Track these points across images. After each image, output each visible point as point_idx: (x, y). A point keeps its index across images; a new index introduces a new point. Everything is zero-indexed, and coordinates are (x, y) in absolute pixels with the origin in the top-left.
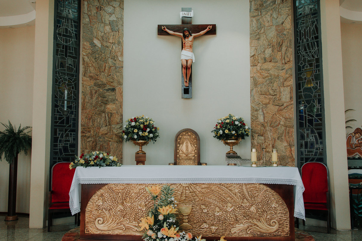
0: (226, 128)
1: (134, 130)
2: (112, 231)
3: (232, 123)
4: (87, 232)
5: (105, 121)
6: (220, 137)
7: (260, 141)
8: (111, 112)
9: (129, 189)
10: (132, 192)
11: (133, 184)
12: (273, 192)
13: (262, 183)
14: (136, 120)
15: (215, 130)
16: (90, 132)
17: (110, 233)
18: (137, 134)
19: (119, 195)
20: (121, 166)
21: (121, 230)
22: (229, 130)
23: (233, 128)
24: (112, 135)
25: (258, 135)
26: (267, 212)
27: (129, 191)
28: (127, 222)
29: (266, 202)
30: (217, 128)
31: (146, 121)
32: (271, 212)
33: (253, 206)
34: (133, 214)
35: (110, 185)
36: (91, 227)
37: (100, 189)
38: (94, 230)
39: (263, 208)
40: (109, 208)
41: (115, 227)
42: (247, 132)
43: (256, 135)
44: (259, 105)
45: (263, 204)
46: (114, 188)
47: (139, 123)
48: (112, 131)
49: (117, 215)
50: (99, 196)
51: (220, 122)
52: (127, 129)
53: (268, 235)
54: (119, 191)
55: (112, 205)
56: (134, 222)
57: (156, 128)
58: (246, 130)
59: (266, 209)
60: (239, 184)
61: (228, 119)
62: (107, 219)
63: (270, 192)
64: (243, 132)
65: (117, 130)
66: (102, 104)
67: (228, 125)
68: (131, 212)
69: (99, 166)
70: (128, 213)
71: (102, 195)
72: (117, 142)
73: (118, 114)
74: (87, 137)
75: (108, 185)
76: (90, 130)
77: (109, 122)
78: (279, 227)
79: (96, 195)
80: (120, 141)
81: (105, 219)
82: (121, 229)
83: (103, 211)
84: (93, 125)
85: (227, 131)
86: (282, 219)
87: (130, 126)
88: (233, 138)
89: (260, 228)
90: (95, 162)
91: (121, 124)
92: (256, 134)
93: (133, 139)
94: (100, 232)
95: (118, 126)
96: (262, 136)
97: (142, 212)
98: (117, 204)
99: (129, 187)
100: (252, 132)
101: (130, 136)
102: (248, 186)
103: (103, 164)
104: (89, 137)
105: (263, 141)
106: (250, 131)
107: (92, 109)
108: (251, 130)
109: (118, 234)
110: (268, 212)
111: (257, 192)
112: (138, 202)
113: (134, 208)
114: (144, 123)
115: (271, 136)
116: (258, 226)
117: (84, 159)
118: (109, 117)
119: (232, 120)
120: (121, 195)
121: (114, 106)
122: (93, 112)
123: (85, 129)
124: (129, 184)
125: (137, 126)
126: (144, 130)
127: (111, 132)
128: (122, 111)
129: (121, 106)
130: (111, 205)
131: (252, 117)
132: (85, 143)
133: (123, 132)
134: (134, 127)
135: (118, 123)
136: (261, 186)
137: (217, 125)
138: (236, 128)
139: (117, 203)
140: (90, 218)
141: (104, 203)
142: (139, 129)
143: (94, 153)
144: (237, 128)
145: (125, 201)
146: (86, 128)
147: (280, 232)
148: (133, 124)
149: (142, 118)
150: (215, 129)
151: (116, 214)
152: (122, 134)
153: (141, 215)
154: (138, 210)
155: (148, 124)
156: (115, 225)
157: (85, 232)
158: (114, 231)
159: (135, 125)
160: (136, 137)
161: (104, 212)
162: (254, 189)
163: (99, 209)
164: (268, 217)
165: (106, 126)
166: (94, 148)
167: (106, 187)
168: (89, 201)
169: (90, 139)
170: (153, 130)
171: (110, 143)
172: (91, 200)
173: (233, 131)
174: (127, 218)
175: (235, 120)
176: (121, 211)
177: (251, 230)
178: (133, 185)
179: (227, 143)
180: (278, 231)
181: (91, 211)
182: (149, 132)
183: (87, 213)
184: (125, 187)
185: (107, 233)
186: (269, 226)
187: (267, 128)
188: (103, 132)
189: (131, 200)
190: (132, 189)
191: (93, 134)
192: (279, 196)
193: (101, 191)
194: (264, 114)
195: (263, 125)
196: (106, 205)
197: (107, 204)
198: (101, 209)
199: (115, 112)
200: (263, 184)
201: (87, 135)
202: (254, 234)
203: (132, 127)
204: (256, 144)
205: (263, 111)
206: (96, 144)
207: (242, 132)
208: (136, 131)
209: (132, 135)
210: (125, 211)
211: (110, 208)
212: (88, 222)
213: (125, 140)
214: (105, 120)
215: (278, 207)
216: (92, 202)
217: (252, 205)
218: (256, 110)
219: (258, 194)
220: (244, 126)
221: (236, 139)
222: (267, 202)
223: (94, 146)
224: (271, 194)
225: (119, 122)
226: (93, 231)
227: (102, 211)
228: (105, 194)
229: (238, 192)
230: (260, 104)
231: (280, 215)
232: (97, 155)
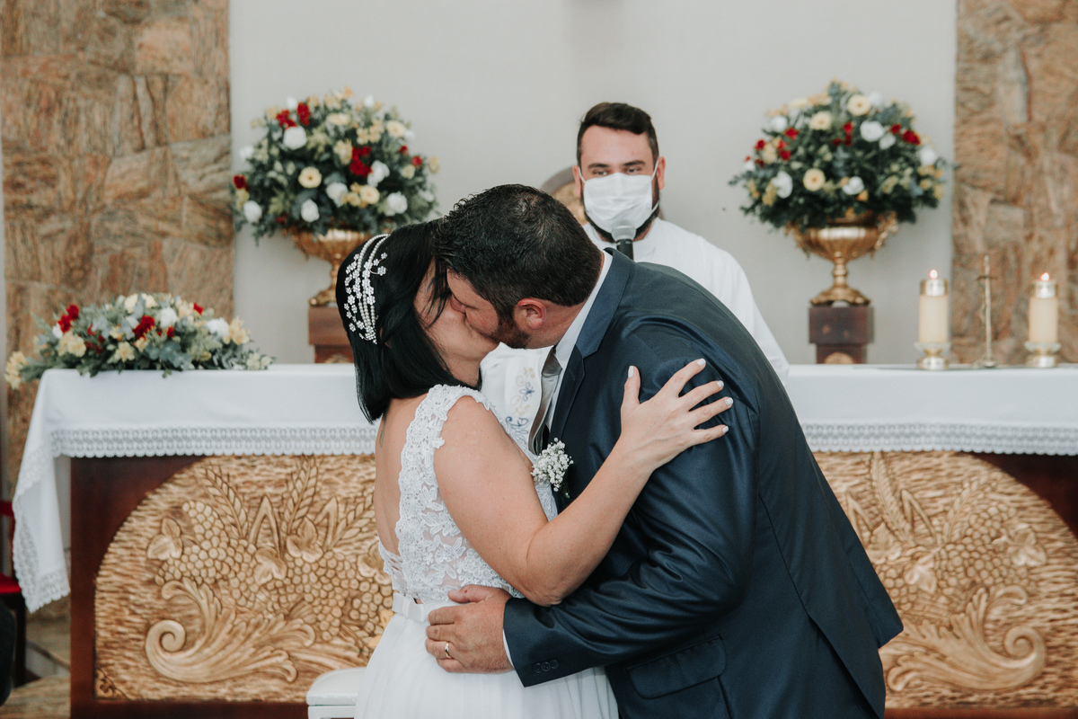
0: (809, 160)
1: (298, 172)
2: (229, 684)
3: (847, 136)
4: (106, 691)
5: (136, 122)
6: (778, 213)
7: (1002, 234)
8: (166, 69)
9: (312, 482)
10: (325, 494)
11: (333, 455)
12: (1024, 494)
13: (967, 449)
14: (306, 117)
15: (749, 175)
16: (50, 181)
17: (223, 692)
18: (320, 195)
19: (262, 512)
20: (266, 368)
21: (276, 681)
22: (830, 173)
23: (848, 162)
24: (173, 199)
25: (990, 196)
26: (988, 590)
27: (310, 492)
28: (302, 642)
29: (987, 539)
30: (761, 164)
31: (368, 124)
32: (1010, 589)
33: (921, 561)
34: (332, 602)
35: (214, 461)
36: (127, 667)
37: (166, 480)
38: (142, 680)
39: (971, 572)
40: (212, 573)
41: (245, 664)
42: (926, 184)
43: (984, 199)
44: (1004, 26)
45: (970, 552)
46: (234, 477)
47: (326, 132)
48: (176, 176)
49: (257, 606)
50: (159, 517)
51: (780, 125)
52: (261, 168)
53: (994, 702)
54: (260, 492)
55: (229, 560)
56: (338, 641)
57: (418, 162)
58: (923, 171)
59: (984, 574)
60: (852, 454)
61: (826, 108)
62: (203, 626)
63: (1009, 494)
64: (906, 181)
65: (200, 172)
66: (113, 21)
67: (824, 149)
68: (323, 594)
69: (158, 366)
70: (308, 598)
71: (176, 512)
72: (203, 240)
73: (206, 82)
74: (37, 211)
75: (207, 461)
76: (53, 171)
77: (156, 126)
78: (1049, 664)
79: (142, 511)
80: (220, 236)
81: (196, 626)
82: (273, 676)
83: (185, 590)
84: (70, 143)
85: (814, 180)
86: (1061, 623)
87: (275, 151)
88: (850, 215)
89: (953, 666)
90: (137, 349)
91: (223, 140)
92: (979, 193)
93: (297, 226)
94: (172, 688)
95: (208, 151)
96: (1013, 201)
97: (379, 590)
98: (253, 556)
99: (314, 472)
100: (961, 180)
101: (276, 205)
102: (897, 466)
103: (178, 359)
104: (47, 213)
105: (1020, 235)
106: (946, 174)
107: (56, 51)
108: (957, 168)
109: (263, 697)
110: (992, 589)
111: (940, 493)
112: (357, 544)
113: (336, 575)
114: (351, 134)
115: (1062, 203)
116: (942, 658)
117: (80, 335)
118: (153, 99)
119: (848, 113)
120: (272, 512)
121: (180, 35)
122: (63, 71)
123: (27, 168)
124: (312, 456)
125: (314, 150)
126: (355, 174)
127: (171, 182)
128: (227, 60)
129: (220, 36)
130: (222, 561)
131: (964, 96)
132: (30, 243)
133: (239, 182)
134: (303, 157)
135: (204, 134)
136: (965, 462)
137: (761, 145)
138: (869, 161)
139: (252, 548)
140: (120, 622)
141: (187, 550)
142: (328, 166)
143: (130, 302)
144: (872, 162)
145: (294, 537)
146: (29, 164)
147: (1051, 688)
148: (295, 138)
149: (345, 106)
150: (751, 166)
151: (250, 604)
152: (233, 192)
153: (373, 607)
154: (360, 582)
155: (375, 138)
156: (246, 656)
157: (93, 691)
158: (240, 686)
159: (304, 148)
160: (310, 212)
161: (187, 594)
162: (930, 480)
163: (163, 577)
164: (996, 613)
165: (142, 148)
166: (78, 274)
167: (198, 470)
168: (112, 540)
169: (52, 225)
170: (408, 172)
171: (166, 243)
172: (121, 535)
173: (851, 175)
174: (305, 623)
175: (863, 118)
176: (276, 588)
177: (908, 677)
178: (332, 460)
179: (813, 246)
180: (1040, 683)
181: (123, 591)
182: (387, 187)
183: (103, 598)
184: (289, 470)
185: (205, 694)
186: (996, 659)
187: (1047, 160)
188: (127, 186)
189: (322, 533)
190: (327, 482)
191: (70, 194)
192: (1051, 513)
193: (172, 492)
194: (1029, 79)
195: (1020, 142)
196: (198, 559)
197: (203, 555)
198: (174, 579)
199: (185, 67)
200: (972, 453)
201: (35, 199)
202: (927, 696)
203: (287, 156)
204: (979, 247)
205: (1023, 61)
206: (90, 251)
207: (897, 188)
208: (310, 178)
209: (293, 202)
210: (296, 585)
211: (217, 571)
212: (107, 645)
213: (248, 231)
214: (136, 113)
215: (1047, 564)
216: (130, 544)
217: (914, 558)
218: (988, 58)
219: (946, 505)
220: (913, 151)
221: (869, 223)
222: (993, 539)
223: (78, 263)
224: (1013, 502)
225: (210, 127)
226: (136, 686)
227: (179, 588)
228: (192, 504)
229: (848, 493)
230: (1006, 18)
231: (1054, 603)
232: (148, 314)
